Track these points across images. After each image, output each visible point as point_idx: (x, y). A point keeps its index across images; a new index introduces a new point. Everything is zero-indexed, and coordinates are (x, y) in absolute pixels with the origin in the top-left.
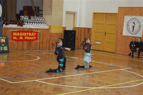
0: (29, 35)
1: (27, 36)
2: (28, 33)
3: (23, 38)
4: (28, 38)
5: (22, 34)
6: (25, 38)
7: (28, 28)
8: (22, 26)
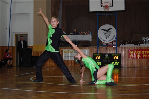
0: (148, 53)
1: (145, 54)
2: (146, 52)
3: (140, 56)
4: (146, 56)
5: (140, 53)
6: (143, 56)
7: (145, 46)
8: (139, 45)
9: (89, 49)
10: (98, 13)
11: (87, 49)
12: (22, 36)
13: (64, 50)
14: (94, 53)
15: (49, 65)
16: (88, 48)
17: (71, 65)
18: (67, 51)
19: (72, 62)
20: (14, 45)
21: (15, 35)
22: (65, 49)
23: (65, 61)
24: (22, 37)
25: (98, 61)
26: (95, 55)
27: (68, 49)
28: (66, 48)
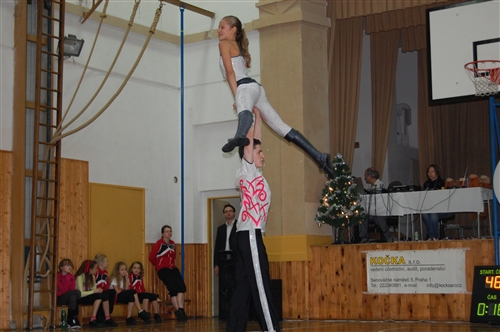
9: (463, 246)
10: (491, 99)
11: (455, 247)
12: (229, 206)
13: (371, 255)
14: (486, 262)
15: (320, 313)
16: (459, 243)
17: (399, 313)
18: (381, 258)
19: (399, 301)
20: (204, 240)
21: (209, 200)
22: (374, 249)
23: (375, 297)
24: (228, 209)
25: (494, 297)
26: (481, 272)
27: (384, 248)
28: (378, 245)
